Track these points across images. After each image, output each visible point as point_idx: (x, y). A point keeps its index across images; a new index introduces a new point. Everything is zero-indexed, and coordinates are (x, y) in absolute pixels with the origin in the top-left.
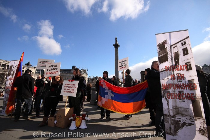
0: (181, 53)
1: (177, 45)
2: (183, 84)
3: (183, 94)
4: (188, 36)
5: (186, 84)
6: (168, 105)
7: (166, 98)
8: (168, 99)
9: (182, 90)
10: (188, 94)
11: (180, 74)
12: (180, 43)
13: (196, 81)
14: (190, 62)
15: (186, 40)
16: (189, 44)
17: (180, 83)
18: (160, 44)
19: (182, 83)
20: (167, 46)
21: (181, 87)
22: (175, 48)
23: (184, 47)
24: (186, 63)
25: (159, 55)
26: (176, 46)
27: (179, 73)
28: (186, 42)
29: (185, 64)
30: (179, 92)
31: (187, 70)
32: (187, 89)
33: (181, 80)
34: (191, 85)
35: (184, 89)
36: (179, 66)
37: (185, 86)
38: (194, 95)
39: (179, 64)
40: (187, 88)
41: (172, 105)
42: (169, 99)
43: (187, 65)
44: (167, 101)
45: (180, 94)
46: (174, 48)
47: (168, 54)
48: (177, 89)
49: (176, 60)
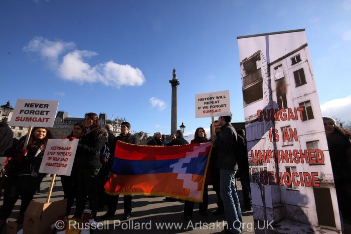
0: (290, 81)
1: (283, 62)
2: (295, 151)
3: (295, 174)
4: (304, 43)
5: (301, 150)
6: (263, 198)
7: (259, 184)
8: (263, 185)
9: (294, 164)
10: (306, 174)
11: (288, 129)
12: (289, 59)
13: (323, 145)
14: (309, 101)
15: (301, 52)
16: (307, 61)
17: (288, 148)
18: (246, 59)
19: (292, 149)
20: (261, 65)
21: (291, 157)
22: (277, 70)
23: (297, 67)
24: (300, 104)
25: (245, 84)
26: (280, 66)
27: (287, 127)
28: (302, 58)
29: (298, 106)
30: (288, 169)
31: (304, 119)
32: (303, 162)
33: (290, 143)
34: (313, 154)
35: (297, 162)
36: (287, 110)
37: (299, 155)
38: (319, 177)
39: (286, 106)
40: (304, 159)
41: (273, 200)
42: (265, 186)
43: (304, 107)
44: (262, 189)
45: (288, 174)
46: (276, 68)
47: (264, 82)
48: (283, 162)
49: (281, 97)
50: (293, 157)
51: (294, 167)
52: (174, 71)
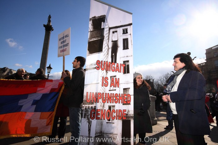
0: (120, 44)
1: (118, 29)
2: (116, 94)
3: (114, 111)
4: (130, 23)
5: (120, 94)
6: (89, 130)
7: (88, 119)
8: (91, 120)
9: (114, 104)
10: (120, 111)
11: (115, 78)
12: (121, 29)
14: (128, 61)
15: (128, 27)
16: (130, 34)
17: (112, 92)
18: (95, 17)
19: (114, 92)
20: (106, 26)
22: (114, 34)
23: (125, 37)
24: (124, 62)
25: (92, 37)
26: (116, 32)
27: (114, 76)
28: (128, 31)
29: (122, 63)
30: (110, 108)
31: (125, 73)
32: (119, 103)
33: (114, 88)
34: (126, 97)
35: (116, 103)
36: (116, 64)
37: (118, 97)
38: (126, 113)
39: (115, 62)
40: (121, 100)
41: (96, 131)
42: (92, 120)
43: (125, 64)
44: (90, 123)
45: (109, 111)
46: (113, 32)
47: (105, 40)
48: (108, 103)
49: (113, 54)
50: (114, 99)
51: (114, 106)
52: (50, 17)
